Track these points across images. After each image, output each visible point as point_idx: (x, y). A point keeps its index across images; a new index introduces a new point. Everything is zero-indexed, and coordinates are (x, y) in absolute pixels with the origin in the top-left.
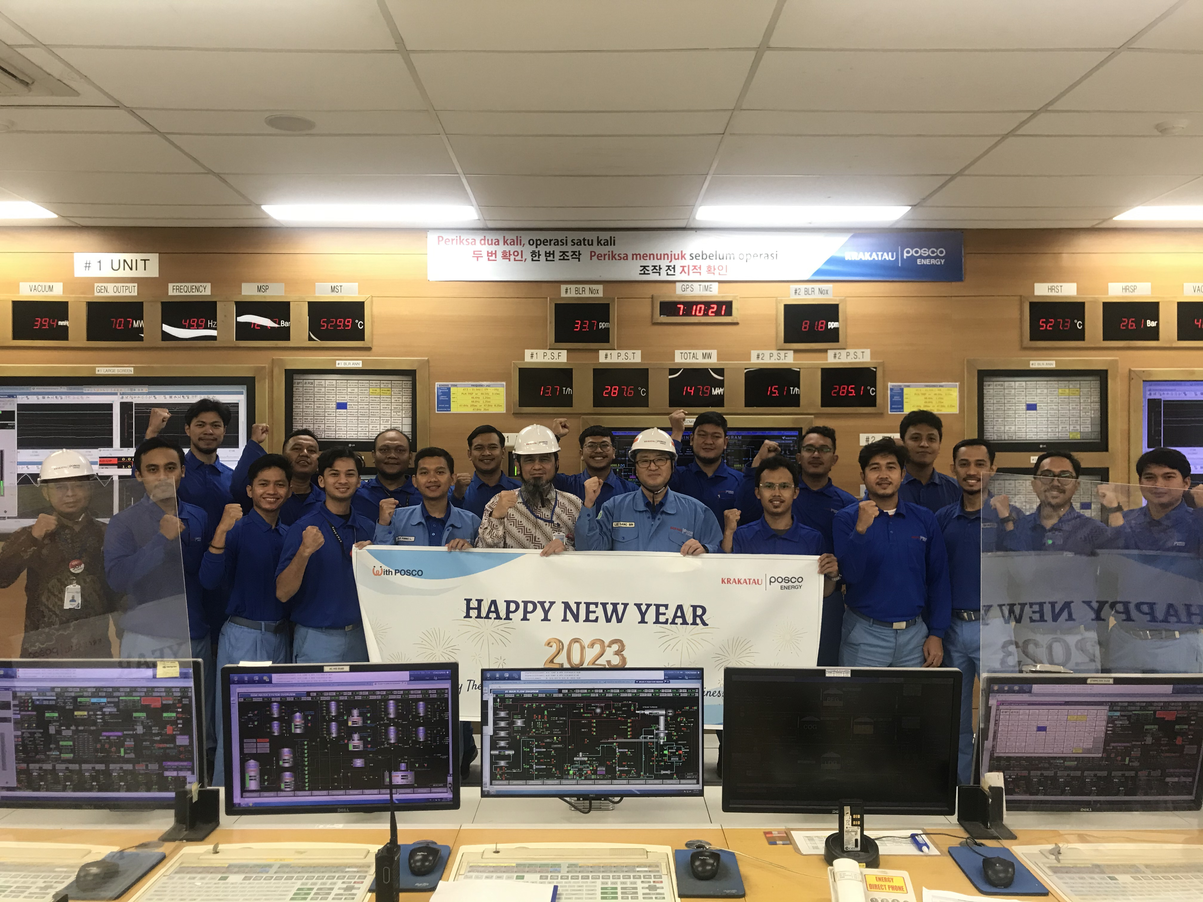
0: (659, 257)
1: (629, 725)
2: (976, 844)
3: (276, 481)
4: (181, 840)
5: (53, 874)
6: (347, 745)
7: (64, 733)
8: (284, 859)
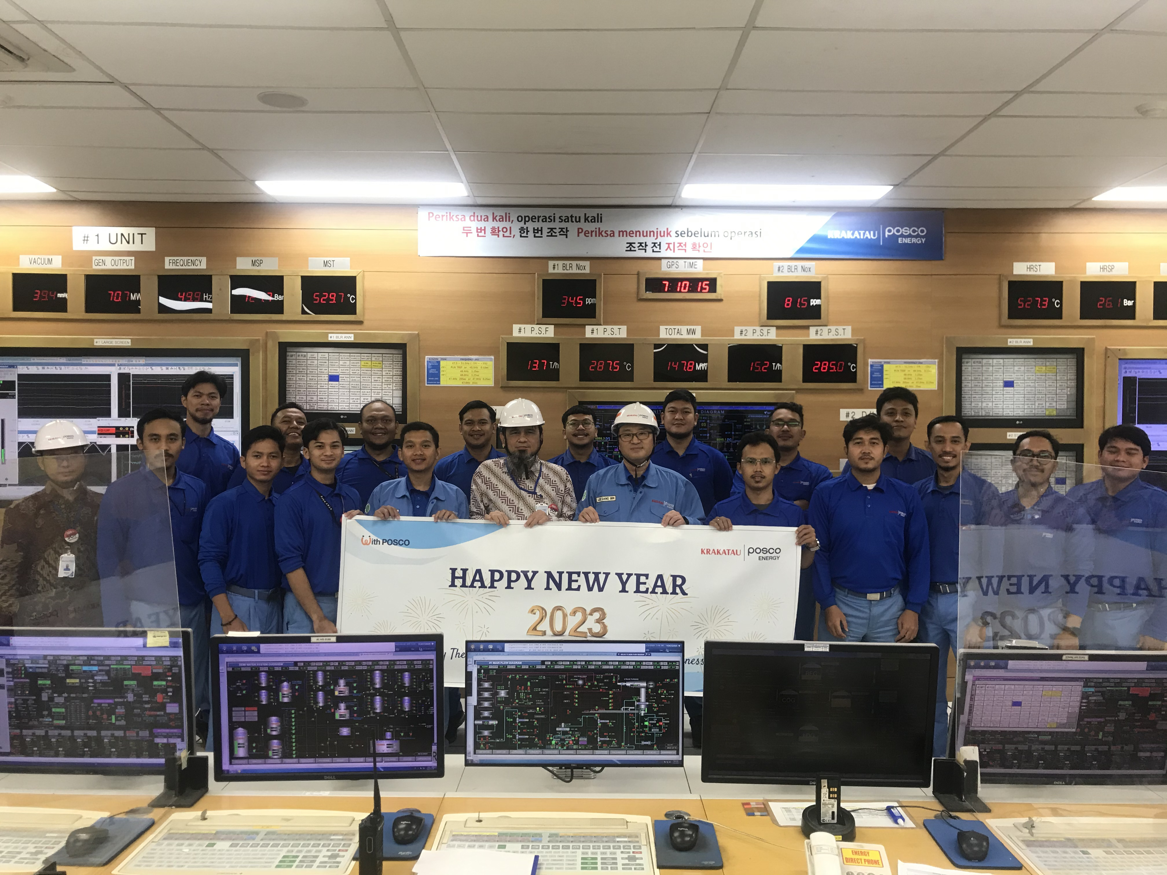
0: (645, 235)
1: (610, 696)
2: (951, 816)
3: (270, 453)
4: (171, 806)
5: (44, 840)
6: (334, 714)
7: (57, 700)
8: (272, 826)
